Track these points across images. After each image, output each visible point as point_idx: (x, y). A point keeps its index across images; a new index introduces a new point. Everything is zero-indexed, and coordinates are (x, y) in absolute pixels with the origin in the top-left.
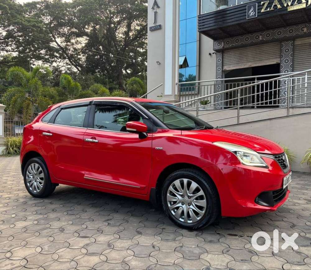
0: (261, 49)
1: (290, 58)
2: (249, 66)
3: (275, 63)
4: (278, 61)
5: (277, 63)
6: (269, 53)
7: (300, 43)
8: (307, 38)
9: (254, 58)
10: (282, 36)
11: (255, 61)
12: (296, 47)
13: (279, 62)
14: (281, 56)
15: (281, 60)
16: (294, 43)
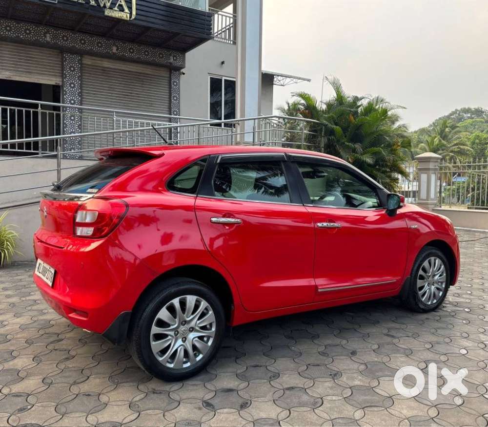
0: (28, 54)
1: (77, 83)
2: (6, 77)
3: (53, 83)
4: (58, 82)
5: (57, 84)
6: (45, 65)
7: (89, 63)
8: (99, 59)
9: (17, 65)
10: (69, 44)
11: (18, 71)
12: (85, 67)
13: (61, 84)
14: (63, 76)
15: (63, 81)
16: (81, 60)
